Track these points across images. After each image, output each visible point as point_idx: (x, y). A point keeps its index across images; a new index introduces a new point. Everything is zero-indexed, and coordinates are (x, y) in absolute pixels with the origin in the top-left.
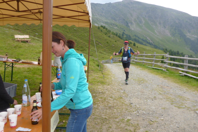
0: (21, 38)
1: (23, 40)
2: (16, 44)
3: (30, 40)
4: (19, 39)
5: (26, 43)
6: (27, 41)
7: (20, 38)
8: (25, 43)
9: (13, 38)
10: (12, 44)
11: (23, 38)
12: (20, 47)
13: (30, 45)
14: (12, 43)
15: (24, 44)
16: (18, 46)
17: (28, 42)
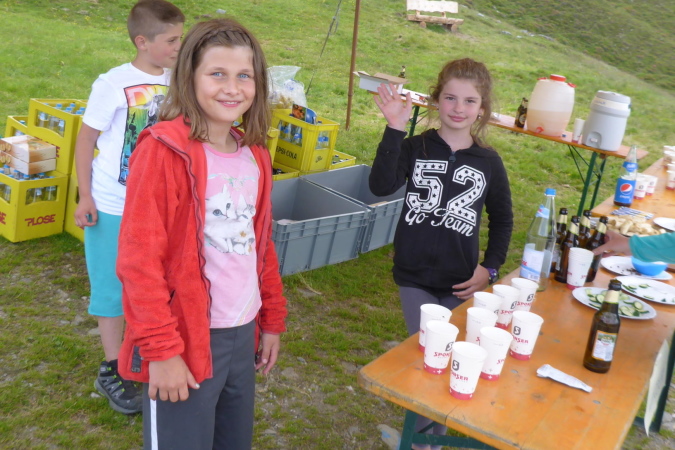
0: (429, 13)
1: (434, 18)
2: (408, 32)
3: (461, 23)
4: (419, 15)
5: (443, 33)
6: (448, 26)
7: (426, 10)
8: (439, 32)
9: (401, 11)
10: (395, 32)
11: (436, 13)
12: (423, 48)
13: (458, 42)
14: (396, 27)
15: (436, 34)
16: (414, 42)
17: (452, 28)
